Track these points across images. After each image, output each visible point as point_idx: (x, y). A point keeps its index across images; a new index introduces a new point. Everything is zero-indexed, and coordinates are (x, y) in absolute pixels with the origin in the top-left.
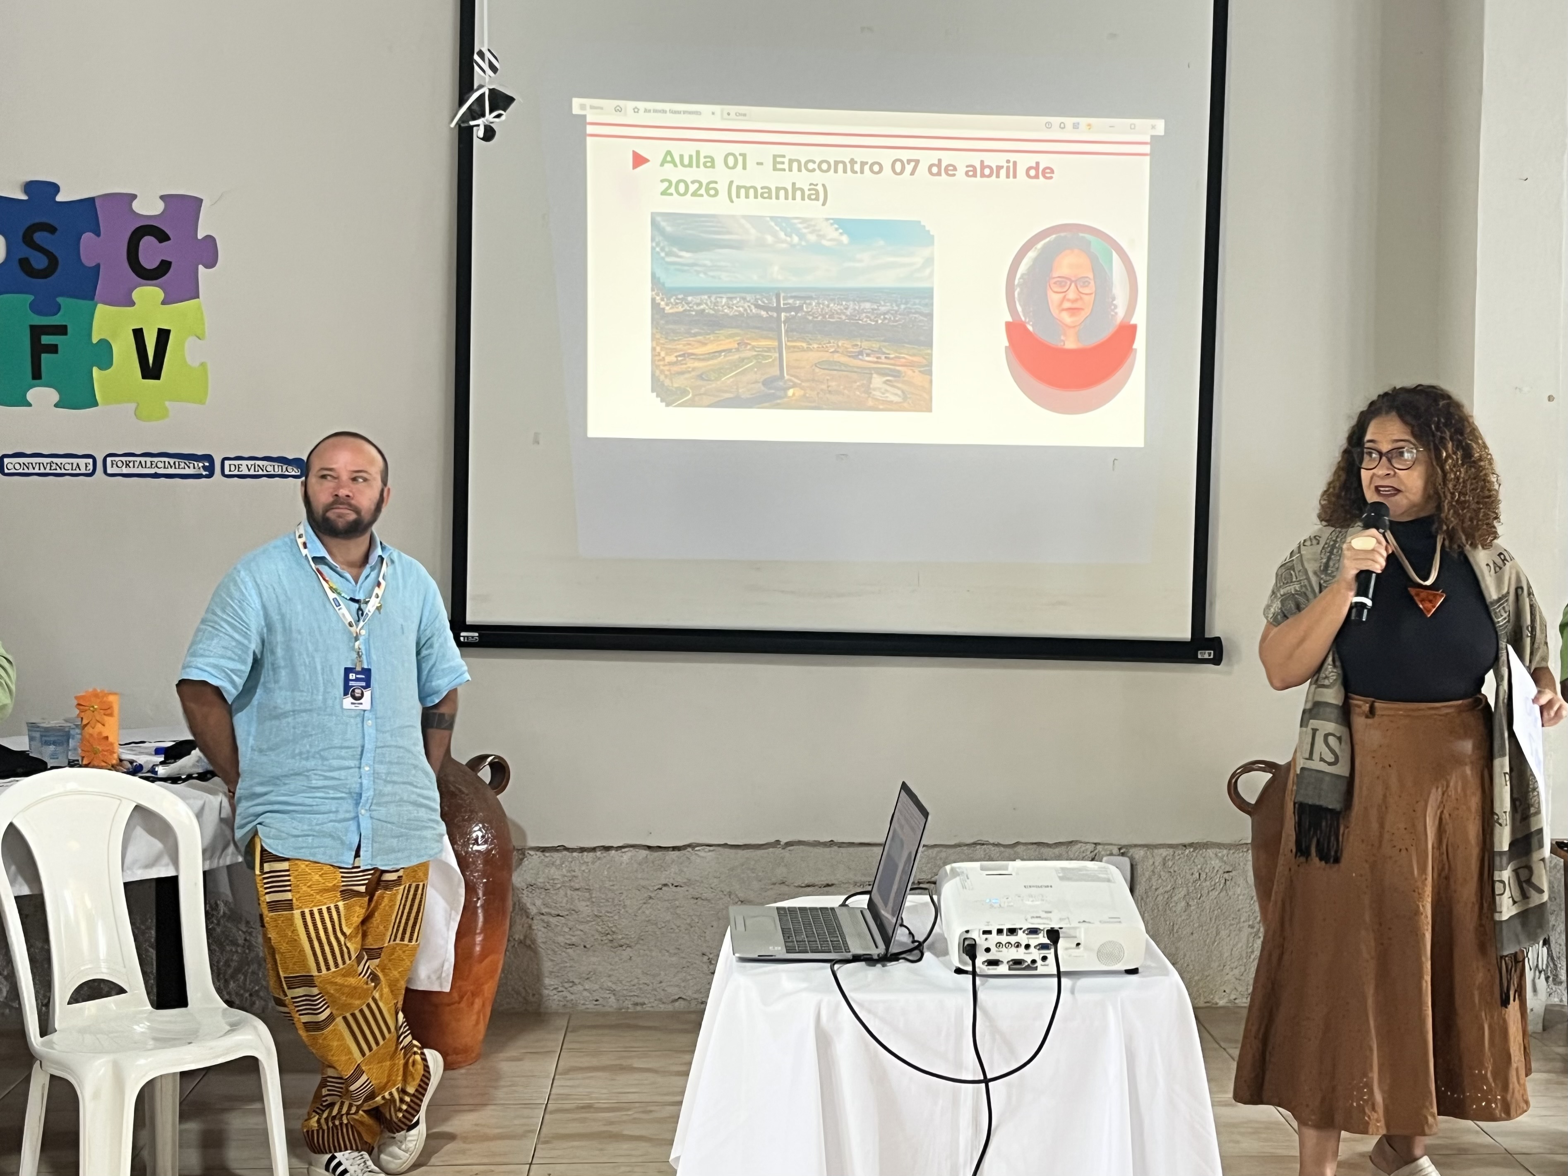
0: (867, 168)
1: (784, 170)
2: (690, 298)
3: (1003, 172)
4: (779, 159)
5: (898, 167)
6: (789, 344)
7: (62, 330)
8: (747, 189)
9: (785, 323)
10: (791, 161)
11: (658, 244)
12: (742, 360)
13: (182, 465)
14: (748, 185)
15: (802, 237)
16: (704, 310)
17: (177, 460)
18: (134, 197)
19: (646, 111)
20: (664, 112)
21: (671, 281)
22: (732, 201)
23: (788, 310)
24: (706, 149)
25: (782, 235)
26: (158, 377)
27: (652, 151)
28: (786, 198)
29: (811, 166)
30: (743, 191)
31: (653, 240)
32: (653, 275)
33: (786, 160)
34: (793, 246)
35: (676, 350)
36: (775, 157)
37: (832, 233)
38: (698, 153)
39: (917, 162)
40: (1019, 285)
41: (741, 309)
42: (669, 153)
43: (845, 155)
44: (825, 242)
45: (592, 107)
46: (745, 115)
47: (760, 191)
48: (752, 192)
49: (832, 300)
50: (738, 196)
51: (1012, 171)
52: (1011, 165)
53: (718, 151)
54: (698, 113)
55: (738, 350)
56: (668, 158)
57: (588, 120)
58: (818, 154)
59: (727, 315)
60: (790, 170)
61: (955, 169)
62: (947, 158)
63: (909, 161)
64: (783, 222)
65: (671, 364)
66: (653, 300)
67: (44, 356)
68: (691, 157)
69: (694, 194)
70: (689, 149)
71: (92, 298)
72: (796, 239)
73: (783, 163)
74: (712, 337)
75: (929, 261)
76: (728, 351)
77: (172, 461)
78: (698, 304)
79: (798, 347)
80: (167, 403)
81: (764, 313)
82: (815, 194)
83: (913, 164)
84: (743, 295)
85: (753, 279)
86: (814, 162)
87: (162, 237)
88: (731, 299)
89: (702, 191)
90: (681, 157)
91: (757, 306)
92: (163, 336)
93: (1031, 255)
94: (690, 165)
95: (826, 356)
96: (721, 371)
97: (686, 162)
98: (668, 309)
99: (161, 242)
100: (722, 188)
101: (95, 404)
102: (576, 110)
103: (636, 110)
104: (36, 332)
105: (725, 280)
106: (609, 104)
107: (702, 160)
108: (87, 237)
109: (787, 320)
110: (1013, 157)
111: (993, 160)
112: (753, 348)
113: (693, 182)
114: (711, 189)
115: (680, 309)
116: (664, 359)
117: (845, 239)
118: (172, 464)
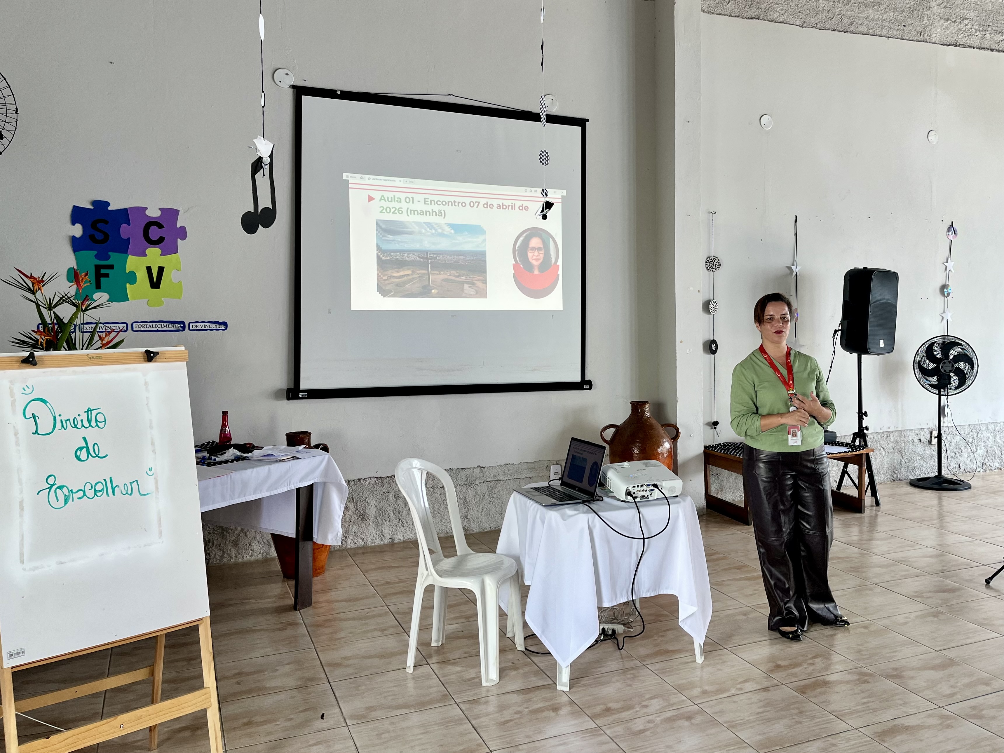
0: (460, 204)
1: (428, 204)
2: (392, 254)
3: (510, 207)
4: (426, 200)
5: (472, 204)
6: (432, 272)
7: (111, 267)
8: (414, 211)
9: (430, 264)
10: (431, 201)
11: (379, 232)
12: (414, 278)
13: (170, 326)
14: (415, 210)
15: (436, 230)
16: (398, 259)
17: (168, 324)
18: (147, 208)
19: (373, 179)
20: (381, 180)
21: (384, 247)
22: (408, 216)
23: (430, 259)
24: (398, 195)
25: (428, 230)
26: (158, 288)
27: (376, 195)
28: (430, 215)
29: (439, 203)
30: (412, 212)
31: (377, 230)
32: (377, 245)
33: (429, 200)
34: (433, 234)
35: (387, 275)
36: (425, 199)
37: (447, 229)
38: (394, 196)
39: (479, 203)
40: (517, 250)
41: (413, 258)
42: (383, 196)
43: (452, 199)
44: (445, 233)
45: (351, 177)
46: (413, 182)
47: (419, 212)
48: (416, 212)
49: (448, 255)
50: (411, 214)
51: (514, 207)
52: (513, 205)
53: (403, 196)
54: (394, 181)
55: (412, 274)
56: (382, 198)
57: (350, 182)
58: (442, 198)
59: (407, 260)
60: (431, 204)
61: (493, 206)
62: (490, 202)
63: (476, 202)
64: (429, 225)
65: (385, 280)
66: (377, 254)
67: (102, 279)
68: (392, 198)
69: (393, 213)
70: (391, 195)
71: (126, 253)
72: (434, 231)
73: (428, 201)
74: (401, 269)
75: (484, 240)
76: (408, 275)
77: (165, 324)
78: (396, 256)
79: (435, 273)
80: (163, 299)
81: (422, 260)
82: (441, 214)
83: (477, 203)
84: (413, 253)
85: (417, 246)
86: (440, 201)
87: (160, 226)
88: (409, 254)
89: (396, 212)
90: (388, 198)
91: (419, 257)
92: (161, 270)
93: (521, 238)
94: (392, 201)
95: (446, 277)
96: (405, 283)
97: (390, 200)
98: (383, 258)
99: (159, 229)
100: (404, 210)
101: (127, 299)
102: (345, 178)
103: (369, 179)
104: (98, 268)
105: (406, 247)
106: (358, 176)
107: (396, 199)
108: (124, 226)
109: (431, 262)
110: (514, 202)
111: (507, 203)
112: (418, 274)
113: (393, 208)
114: (400, 211)
115: (388, 258)
116: (382, 278)
117: (452, 231)
118: (165, 325)
